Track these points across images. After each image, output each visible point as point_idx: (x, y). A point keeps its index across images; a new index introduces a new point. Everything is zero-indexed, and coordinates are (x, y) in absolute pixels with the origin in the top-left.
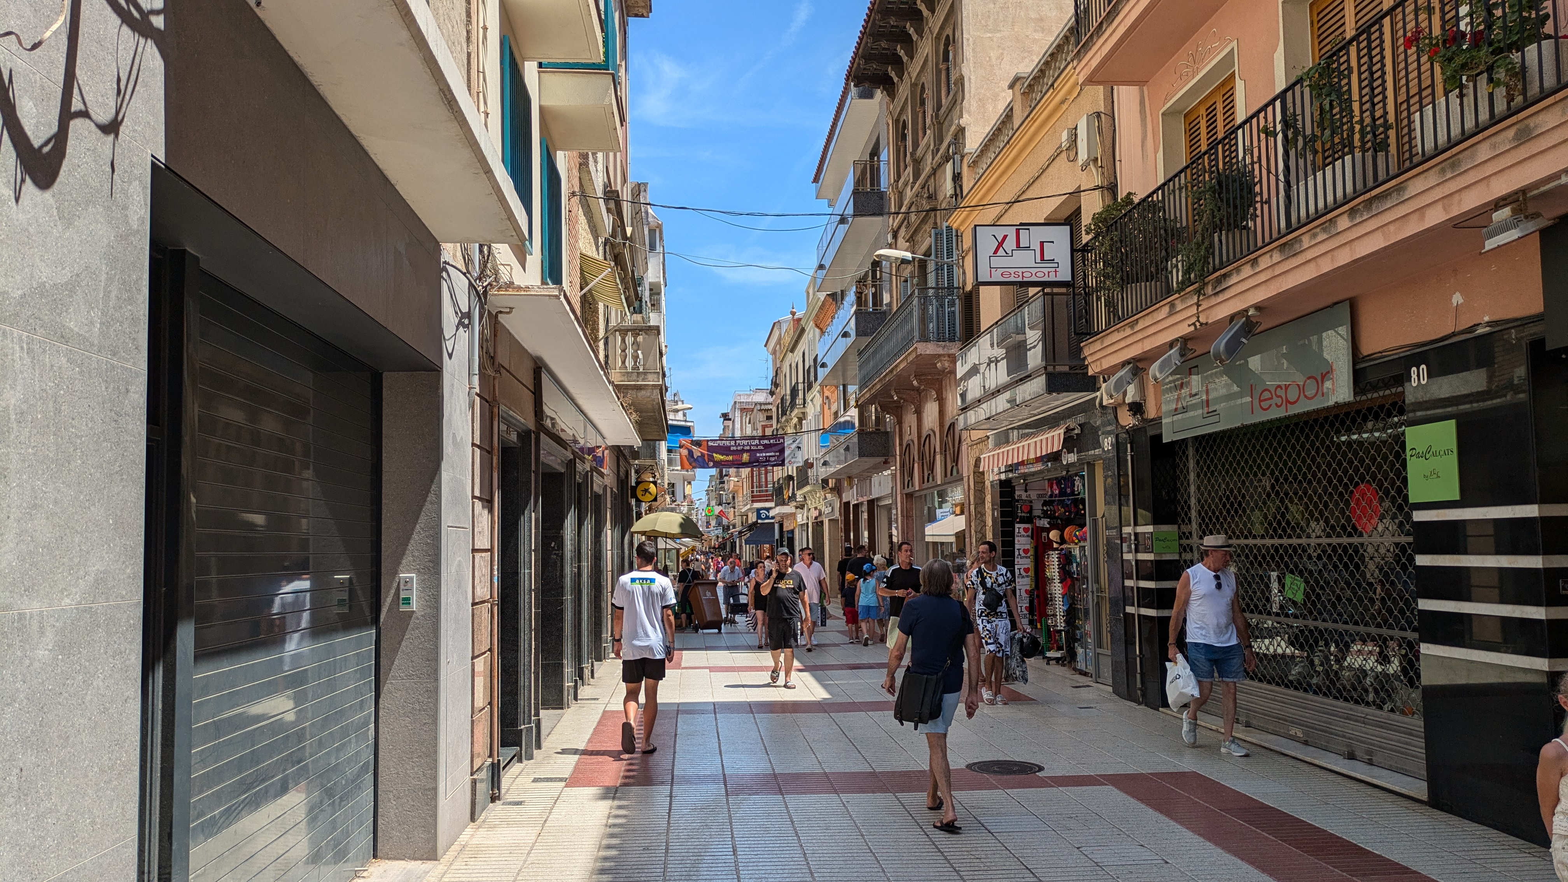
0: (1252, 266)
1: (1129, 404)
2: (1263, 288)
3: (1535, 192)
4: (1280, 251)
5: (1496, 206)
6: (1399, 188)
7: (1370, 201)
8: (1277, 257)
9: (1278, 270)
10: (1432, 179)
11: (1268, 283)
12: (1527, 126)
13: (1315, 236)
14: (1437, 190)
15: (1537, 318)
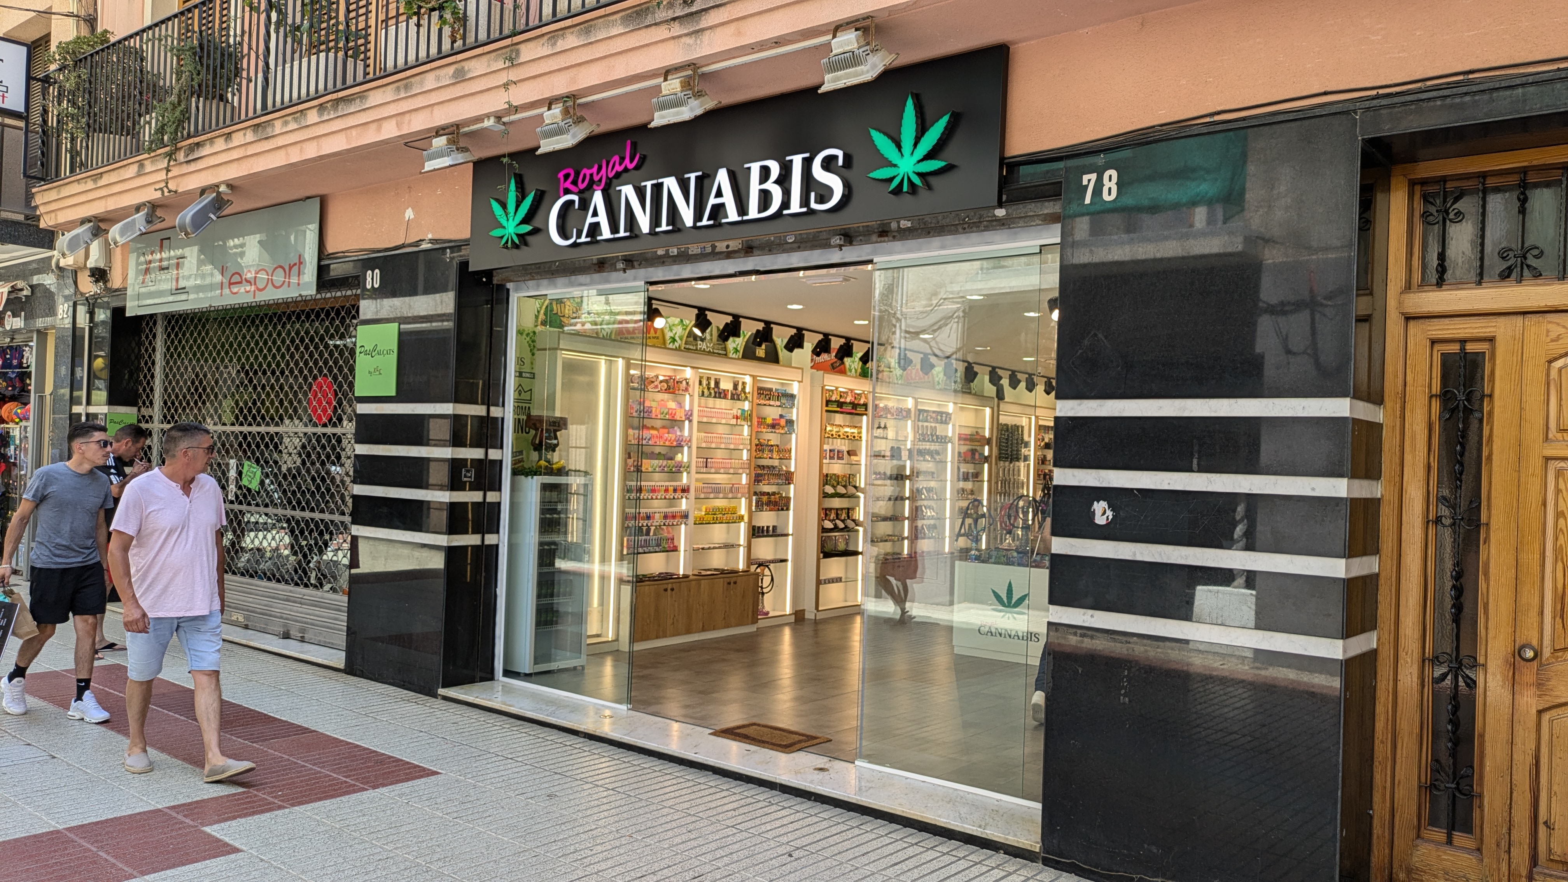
0: (226, 140)
1: (91, 269)
2: (235, 165)
3: (466, 129)
4: (254, 131)
5: (437, 133)
6: (362, 96)
7: (338, 101)
8: (250, 136)
9: (251, 150)
10: (388, 94)
11: (240, 162)
12: (463, 68)
13: (286, 123)
14: (392, 106)
15: (466, 243)
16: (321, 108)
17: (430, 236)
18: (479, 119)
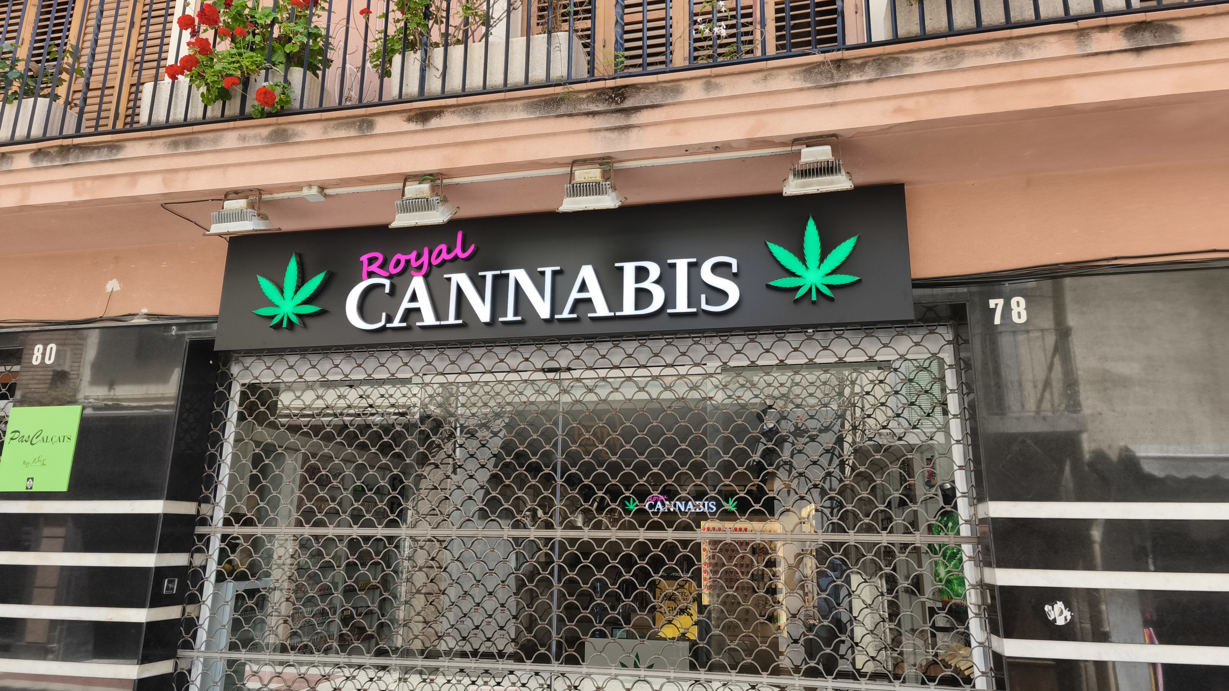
3: (270, 196)
5: (226, 196)
6: (114, 146)
10: (159, 148)
12: (285, 131)
14: (161, 161)
15: (214, 319)
16: (37, 154)
17: (145, 311)
18: (297, 187)
